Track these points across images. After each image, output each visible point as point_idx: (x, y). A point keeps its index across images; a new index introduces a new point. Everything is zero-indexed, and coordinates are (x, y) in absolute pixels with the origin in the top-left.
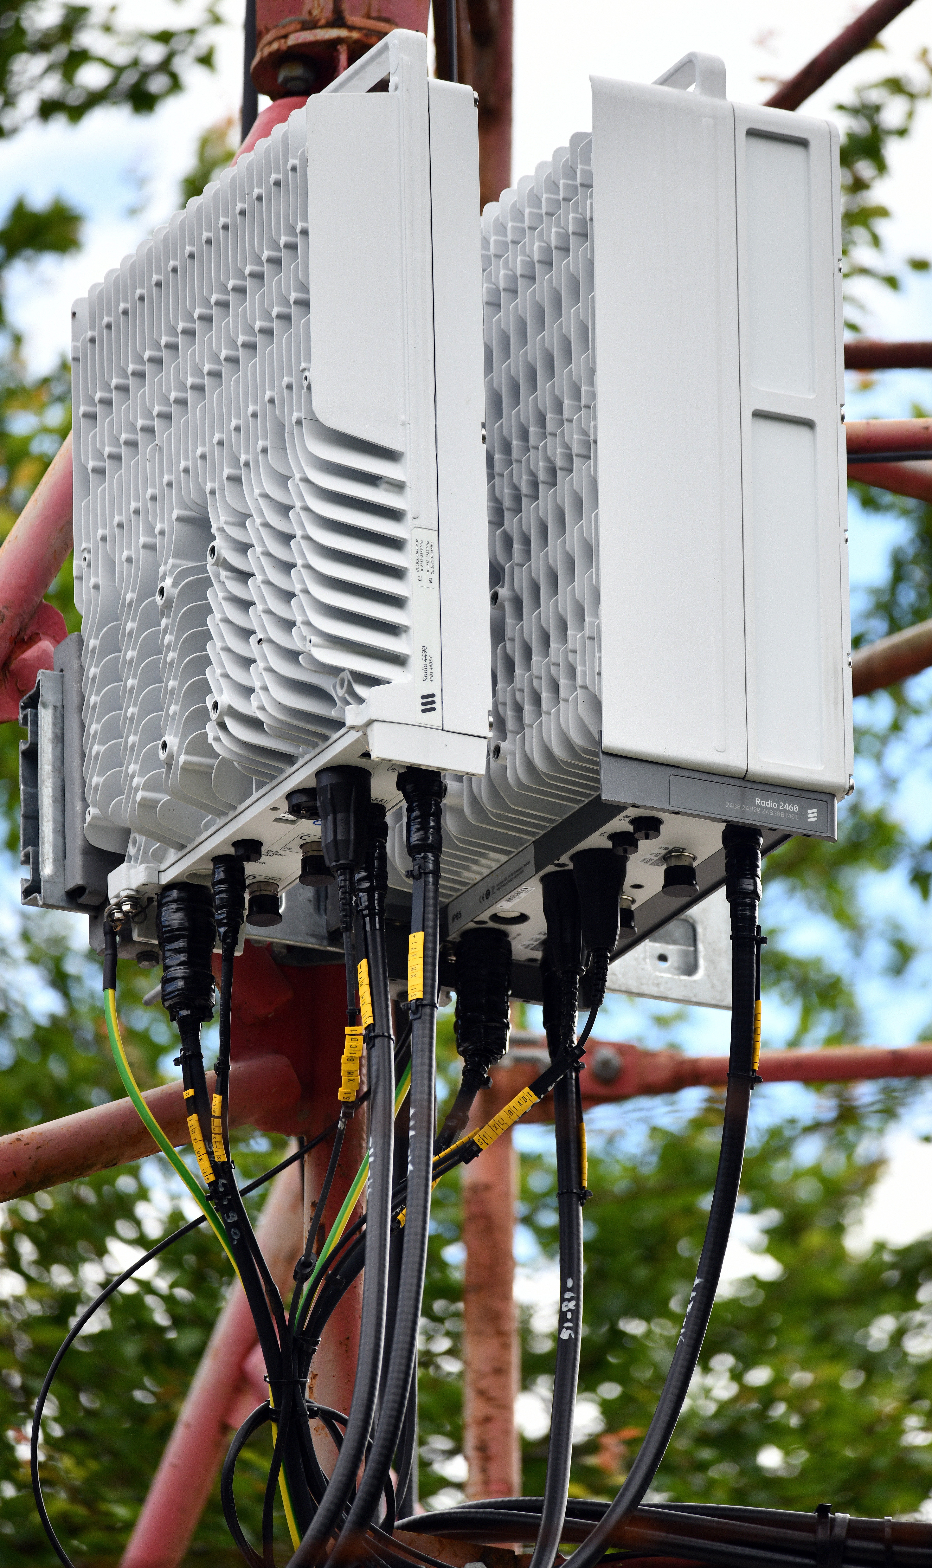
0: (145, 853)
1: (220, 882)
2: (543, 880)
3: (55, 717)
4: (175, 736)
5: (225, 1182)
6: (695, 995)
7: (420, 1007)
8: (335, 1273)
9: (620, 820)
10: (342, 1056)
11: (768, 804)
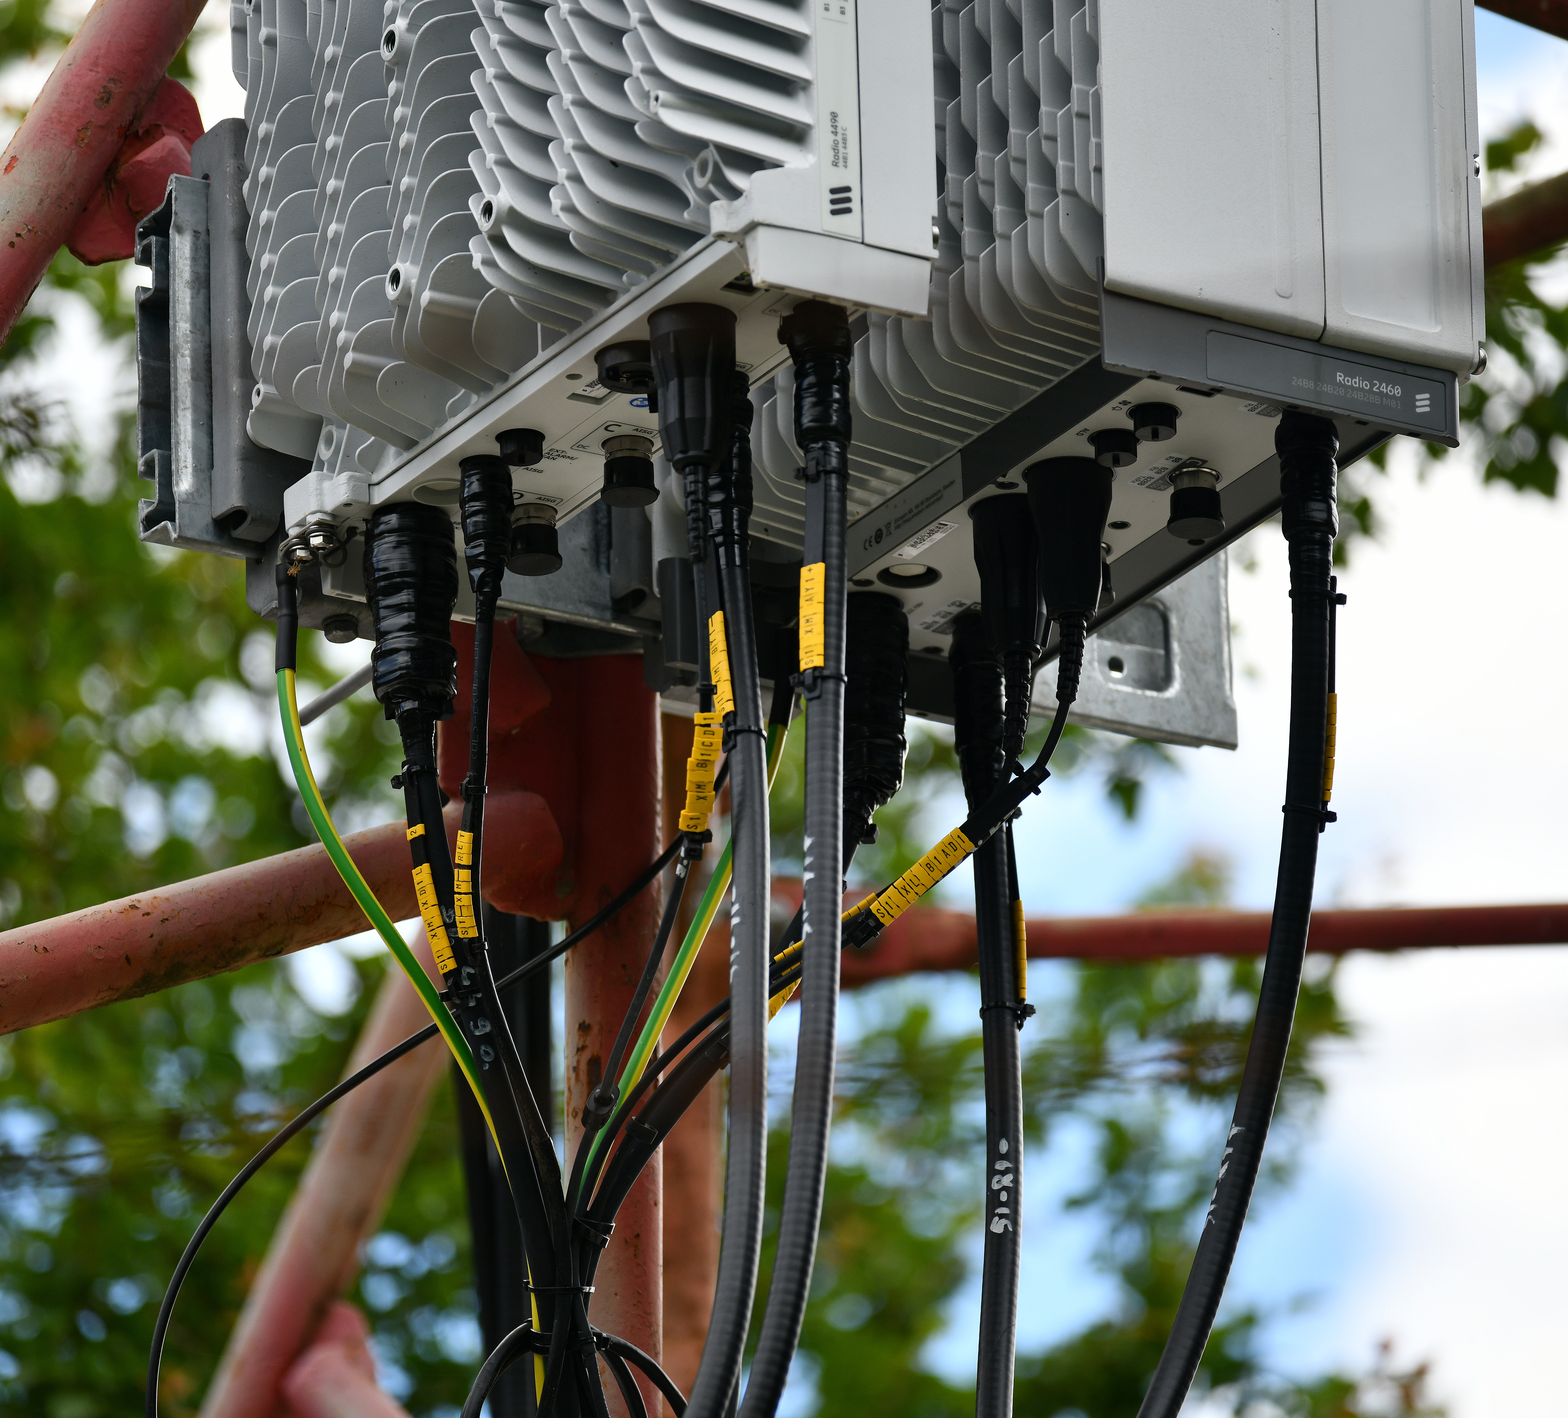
0: (347, 456)
1: (474, 497)
2: (973, 511)
3: (195, 249)
4: (414, 262)
5: (472, 971)
6: (1168, 722)
7: (819, 681)
8: (641, 1119)
9: (1114, 409)
10: (689, 759)
11: (1355, 383)
